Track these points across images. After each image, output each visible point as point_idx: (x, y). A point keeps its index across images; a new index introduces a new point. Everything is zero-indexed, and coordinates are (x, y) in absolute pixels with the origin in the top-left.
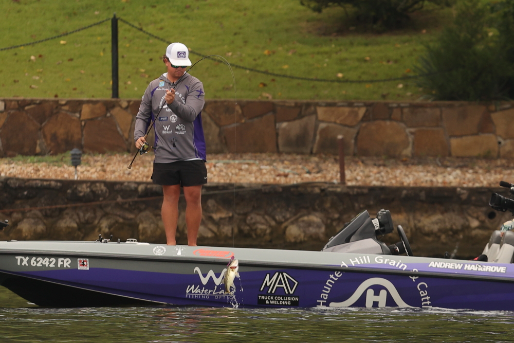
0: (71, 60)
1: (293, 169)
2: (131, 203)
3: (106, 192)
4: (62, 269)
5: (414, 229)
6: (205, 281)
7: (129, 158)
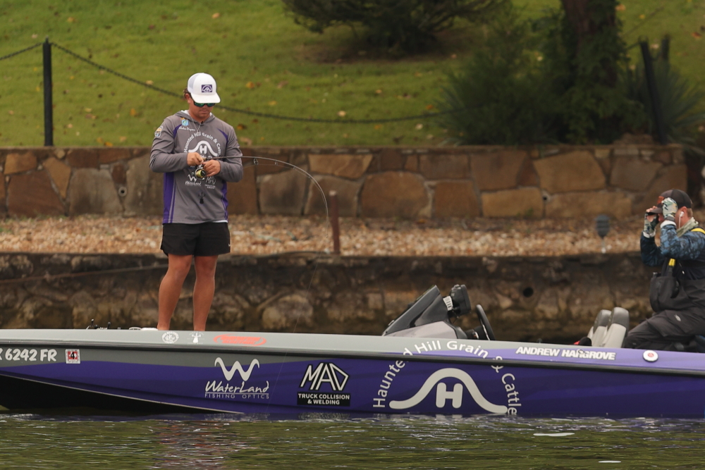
1: (275, 236)
2: (62, 281)
3: (30, 267)
4: (45, 363)
6: (229, 375)
7: (66, 223)
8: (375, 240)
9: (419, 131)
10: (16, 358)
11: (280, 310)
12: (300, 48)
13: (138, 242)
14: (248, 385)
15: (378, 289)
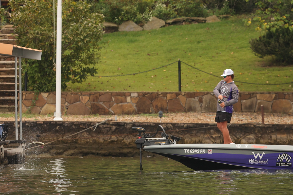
0: (167, 77)
2: (181, 131)
3: (172, 127)
4: (201, 153)
5: (290, 140)
6: (256, 157)
7: (184, 114)
8: (275, 119)
9: (290, 87)
10: (193, 152)
11: (246, 140)
12: (257, 63)
13: (205, 120)
14: (262, 160)
15: (275, 134)
